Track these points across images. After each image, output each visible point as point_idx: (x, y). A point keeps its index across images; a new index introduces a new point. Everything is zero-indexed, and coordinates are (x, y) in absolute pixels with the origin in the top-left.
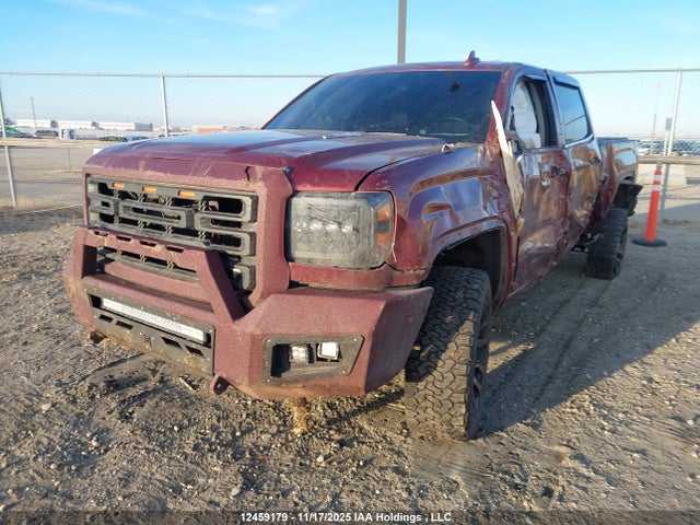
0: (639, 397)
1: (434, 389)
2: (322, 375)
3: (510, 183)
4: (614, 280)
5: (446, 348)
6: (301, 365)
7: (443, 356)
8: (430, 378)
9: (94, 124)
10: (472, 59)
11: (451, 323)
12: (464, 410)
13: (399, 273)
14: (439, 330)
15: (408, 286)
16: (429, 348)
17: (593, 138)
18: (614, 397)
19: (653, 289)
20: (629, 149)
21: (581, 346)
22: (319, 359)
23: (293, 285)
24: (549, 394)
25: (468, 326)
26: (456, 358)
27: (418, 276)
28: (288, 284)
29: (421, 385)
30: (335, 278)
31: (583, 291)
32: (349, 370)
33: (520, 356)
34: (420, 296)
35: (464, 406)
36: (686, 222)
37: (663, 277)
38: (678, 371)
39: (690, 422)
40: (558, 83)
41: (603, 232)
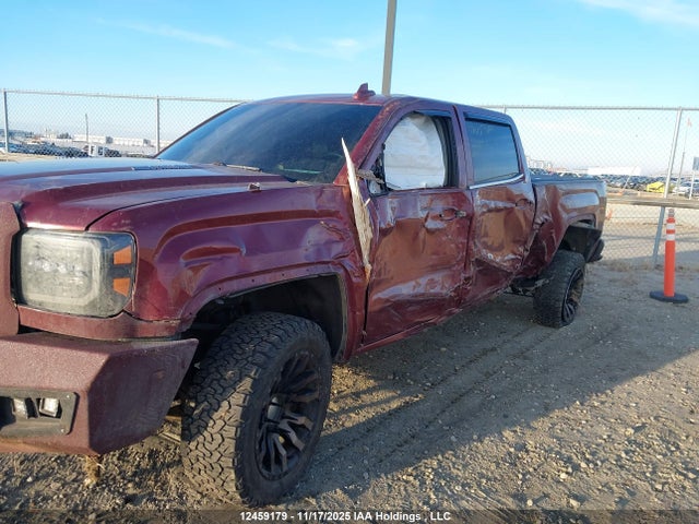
0: (493, 467)
1: (204, 451)
2: (40, 433)
3: (360, 226)
4: (561, 330)
5: (219, 407)
6: (22, 419)
7: (216, 416)
8: (201, 439)
9: (146, 141)
10: (364, 91)
11: (230, 378)
12: (233, 476)
13: (143, 323)
14: (216, 386)
15: (155, 337)
16: (203, 406)
17: (524, 178)
18: (465, 466)
19: (597, 342)
20: (591, 191)
21: (473, 401)
22: (42, 414)
23: (23, 330)
24: (398, 457)
25: (247, 384)
26: (227, 418)
27: (168, 328)
28: (17, 328)
29: (193, 445)
30: (64, 325)
31: (517, 339)
32: (68, 429)
33: (399, 409)
34: (174, 349)
35: (232, 471)
36: (681, 268)
37: (617, 327)
38: (559, 439)
39: (530, 503)
40: (468, 119)
41: (548, 277)
